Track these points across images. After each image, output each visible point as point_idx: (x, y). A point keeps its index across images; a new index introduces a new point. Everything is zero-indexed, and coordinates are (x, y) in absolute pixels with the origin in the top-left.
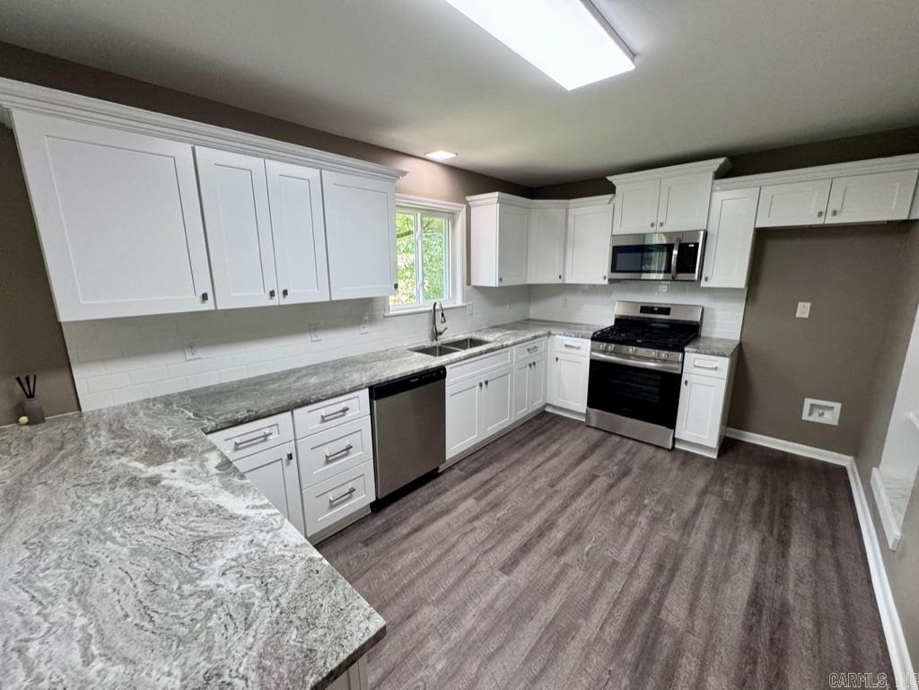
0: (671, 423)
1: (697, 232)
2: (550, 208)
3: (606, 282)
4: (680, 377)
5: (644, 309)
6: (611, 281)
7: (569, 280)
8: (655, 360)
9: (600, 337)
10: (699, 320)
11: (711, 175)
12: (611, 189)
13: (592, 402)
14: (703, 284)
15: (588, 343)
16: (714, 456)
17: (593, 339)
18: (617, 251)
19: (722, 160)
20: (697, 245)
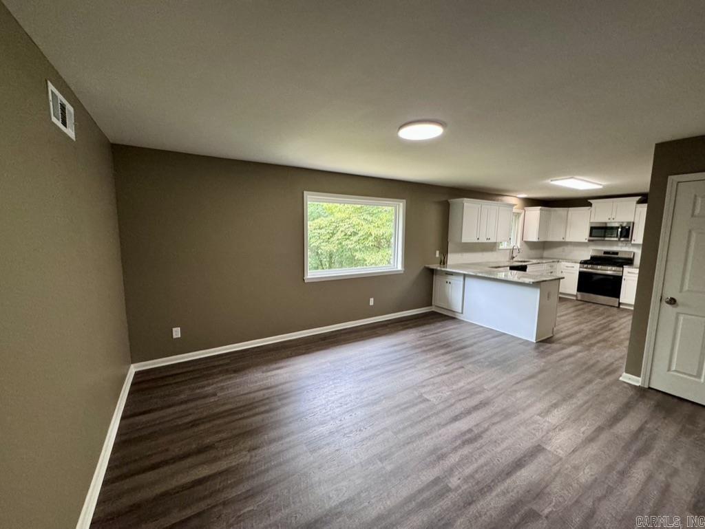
0: (618, 295)
1: (630, 222)
2: (561, 211)
3: (587, 241)
4: (621, 277)
5: (605, 253)
6: (589, 240)
7: (568, 240)
8: (610, 270)
9: (584, 263)
10: (632, 256)
11: (635, 202)
12: (590, 205)
13: (579, 290)
14: (633, 242)
15: (579, 265)
16: (632, 308)
17: (580, 263)
18: (592, 229)
19: (640, 197)
20: (629, 227)
